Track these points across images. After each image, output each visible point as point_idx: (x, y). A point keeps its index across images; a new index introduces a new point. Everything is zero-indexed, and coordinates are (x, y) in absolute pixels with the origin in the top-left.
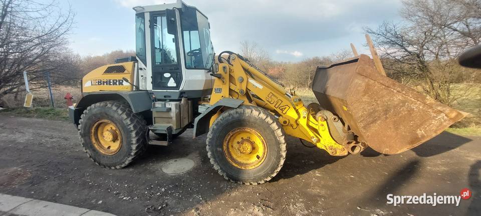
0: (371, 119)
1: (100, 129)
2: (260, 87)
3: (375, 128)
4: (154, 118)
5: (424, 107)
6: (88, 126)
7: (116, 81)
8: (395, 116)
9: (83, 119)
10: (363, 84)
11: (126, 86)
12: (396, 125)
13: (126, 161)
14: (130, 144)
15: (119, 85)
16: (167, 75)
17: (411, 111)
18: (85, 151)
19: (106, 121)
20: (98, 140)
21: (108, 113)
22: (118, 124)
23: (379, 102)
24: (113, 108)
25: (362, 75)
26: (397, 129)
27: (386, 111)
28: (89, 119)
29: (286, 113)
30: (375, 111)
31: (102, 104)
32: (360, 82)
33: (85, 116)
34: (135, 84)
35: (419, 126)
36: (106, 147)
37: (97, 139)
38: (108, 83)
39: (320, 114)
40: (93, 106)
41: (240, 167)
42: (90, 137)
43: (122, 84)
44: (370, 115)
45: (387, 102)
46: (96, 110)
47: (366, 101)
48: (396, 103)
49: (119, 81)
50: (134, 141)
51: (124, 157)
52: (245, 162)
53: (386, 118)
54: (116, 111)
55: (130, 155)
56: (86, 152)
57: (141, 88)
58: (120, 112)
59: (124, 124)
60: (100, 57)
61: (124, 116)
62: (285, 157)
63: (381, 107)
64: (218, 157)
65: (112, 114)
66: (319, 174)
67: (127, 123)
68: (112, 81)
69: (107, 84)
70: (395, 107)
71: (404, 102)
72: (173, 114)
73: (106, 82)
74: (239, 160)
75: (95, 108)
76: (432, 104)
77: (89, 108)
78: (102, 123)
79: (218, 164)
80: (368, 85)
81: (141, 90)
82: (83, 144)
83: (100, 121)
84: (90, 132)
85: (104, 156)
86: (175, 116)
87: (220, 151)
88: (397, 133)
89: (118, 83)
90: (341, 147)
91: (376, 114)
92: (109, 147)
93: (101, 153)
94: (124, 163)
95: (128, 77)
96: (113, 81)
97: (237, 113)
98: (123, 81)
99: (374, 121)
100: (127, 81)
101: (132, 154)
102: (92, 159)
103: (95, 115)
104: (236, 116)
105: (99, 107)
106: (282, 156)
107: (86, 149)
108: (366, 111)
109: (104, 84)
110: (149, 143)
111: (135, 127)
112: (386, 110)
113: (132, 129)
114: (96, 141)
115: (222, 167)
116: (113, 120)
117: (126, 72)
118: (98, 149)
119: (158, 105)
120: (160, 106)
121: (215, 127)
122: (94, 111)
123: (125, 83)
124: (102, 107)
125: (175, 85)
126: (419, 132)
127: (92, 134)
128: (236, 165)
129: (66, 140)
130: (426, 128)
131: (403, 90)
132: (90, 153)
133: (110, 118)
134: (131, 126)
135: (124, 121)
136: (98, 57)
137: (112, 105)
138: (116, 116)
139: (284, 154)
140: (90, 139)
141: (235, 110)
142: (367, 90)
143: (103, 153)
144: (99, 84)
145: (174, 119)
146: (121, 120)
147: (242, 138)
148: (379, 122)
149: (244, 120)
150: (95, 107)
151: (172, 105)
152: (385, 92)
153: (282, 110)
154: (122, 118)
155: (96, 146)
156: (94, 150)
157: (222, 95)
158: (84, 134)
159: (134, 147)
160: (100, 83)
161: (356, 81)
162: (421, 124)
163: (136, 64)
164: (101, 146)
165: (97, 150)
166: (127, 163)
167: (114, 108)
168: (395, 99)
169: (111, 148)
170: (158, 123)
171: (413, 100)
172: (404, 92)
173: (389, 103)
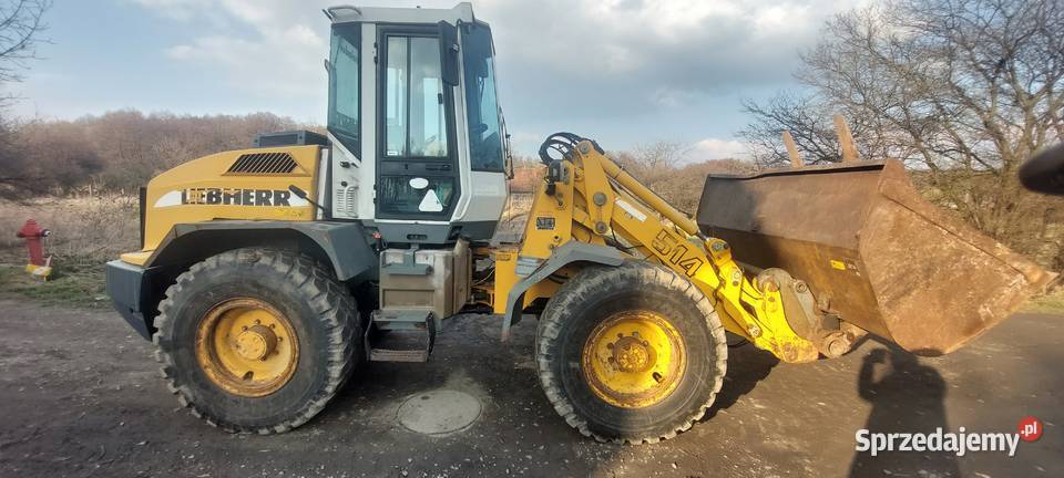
0: (901, 288)
1: (223, 324)
2: (640, 216)
3: (907, 304)
4: (384, 290)
5: (991, 262)
6: (190, 319)
7: (269, 193)
8: (943, 279)
9: (173, 298)
10: (891, 218)
11: (296, 208)
12: (945, 298)
13: (307, 410)
14: (324, 362)
15: (277, 203)
16: (418, 183)
17: (969, 270)
18: (175, 390)
19: (250, 302)
20: (217, 356)
21: (261, 282)
22: (291, 311)
23: (916, 253)
24: (277, 268)
25: (890, 199)
26: (945, 306)
27: (928, 272)
28: (197, 298)
29: (694, 274)
30: (909, 271)
31: (242, 256)
32: (884, 213)
33: (180, 289)
34: (321, 203)
35: (981, 300)
36: (240, 374)
37: (213, 355)
38: (243, 197)
39: (767, 277)
40: (211, 262)
41: (619, 405)
42: (193, 348)
43: (286, 204)
44: (900, 279)
45: (930, 254)
46: (220, 273)
47: (894, 252)
48: (946, 255)
49: (278, 194)
50: (337, 354)
51: (303, 400)
52: (627, 390)
53: (928, 285)
54: (287, 277)
55: (321, 392)
56: (177, 393)
57: (336, 214)
58: (299, 277)
59: (310, 311)
60: (68, 123)
61: (312, 289)
62: (724, 374)
63: (921, 262)
64: (571, 383)
65: (273, 283)
66: (760, 404)
67: (321, 307)
68: (253, 194)
69: (237, 202)
70: (943, 263)
71: (959, 253)
72: (439, 281)
73: (237, 197)
74: (614, 387)
75: (218, 266)
76: (1005, 256)
77: (196, 268)
78: (232, 309)
79: (569, 401)
80: (899, 220)
81: (336, 220)
82: (167, 371)
83: (230, 305)
84: (193, 336)
85: (237, 400)
86: (442, 285)
87: (574, 369)
88: (945, 314)
89: (272, 200)
90: (805, 344)
91: (911, 277)
92: (249, 375)
93: (227, 392)
94: (299, 415)
95: (304, 184)
96: (259, 193)
97: (623, 277)
98: (287, 195)
99: (907, 292)
100: (301, 194)
101: (330, 389)
102: (194, 411)
103: (216, 288)
104: (621, 284)
105: (233, 264)
106: (717, 372)
107: (175, 385)
108: (893, 272)
109: (227, 201)
110: (373, 358)
111: (339, 317)
112: (929, 270)
113: (334, 322)
114: (211, 359)
115: (578, 406)
116: (274, 300)
117: (297, 170)
118: (217, 382)
119: (394, 257)
120: (399, 260)
121: (566, 312)
122: (216, 277)
123: (294, 200)
124: (244, 264)
125: (439, 208)
126: (982, 310)
127: (202, 341)
128: (610, 401)
129: (62, 357)
130: (993, 303)
131: (959, 231)
132: (190, 395)
133: (266, 293)
134: (332, 316)
135: (309, 303)
136: (64, 123)
137: (275, 259)
138: (287, 289)
139: (723, 368)
140: (194, 355)
141: (617, 270)
142: (897, 230)
143: (234, 391)
144: (210, 201)
145: (441, 293)
146: (304, 300)
147: (620, 335)
148: (914, 293)
149: (639, 295)
150: (218, 264)
151: (436, 259)
152: (928, 233)
153: (685, 267)
154: (306, 295)
155: (210, 373)
156: (206, 385)
157: (556, 235)
158: (176, 339)
159: (336, 371)
160: (214, 197)
161: (879, 210)
162: (987, 296)
163: (325, 152)
164: (228, 375)
165: (214, 384)
166: (311, 413)
167: (282, 268)
168: (945, 248)
169: (256, 378)
170: (391, 304)
171: (974, 249)
172: (960, 234)
173: (934, 255)
